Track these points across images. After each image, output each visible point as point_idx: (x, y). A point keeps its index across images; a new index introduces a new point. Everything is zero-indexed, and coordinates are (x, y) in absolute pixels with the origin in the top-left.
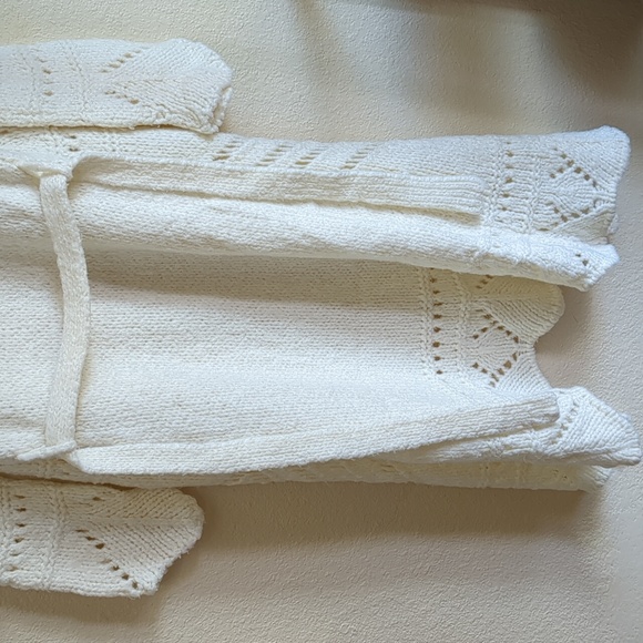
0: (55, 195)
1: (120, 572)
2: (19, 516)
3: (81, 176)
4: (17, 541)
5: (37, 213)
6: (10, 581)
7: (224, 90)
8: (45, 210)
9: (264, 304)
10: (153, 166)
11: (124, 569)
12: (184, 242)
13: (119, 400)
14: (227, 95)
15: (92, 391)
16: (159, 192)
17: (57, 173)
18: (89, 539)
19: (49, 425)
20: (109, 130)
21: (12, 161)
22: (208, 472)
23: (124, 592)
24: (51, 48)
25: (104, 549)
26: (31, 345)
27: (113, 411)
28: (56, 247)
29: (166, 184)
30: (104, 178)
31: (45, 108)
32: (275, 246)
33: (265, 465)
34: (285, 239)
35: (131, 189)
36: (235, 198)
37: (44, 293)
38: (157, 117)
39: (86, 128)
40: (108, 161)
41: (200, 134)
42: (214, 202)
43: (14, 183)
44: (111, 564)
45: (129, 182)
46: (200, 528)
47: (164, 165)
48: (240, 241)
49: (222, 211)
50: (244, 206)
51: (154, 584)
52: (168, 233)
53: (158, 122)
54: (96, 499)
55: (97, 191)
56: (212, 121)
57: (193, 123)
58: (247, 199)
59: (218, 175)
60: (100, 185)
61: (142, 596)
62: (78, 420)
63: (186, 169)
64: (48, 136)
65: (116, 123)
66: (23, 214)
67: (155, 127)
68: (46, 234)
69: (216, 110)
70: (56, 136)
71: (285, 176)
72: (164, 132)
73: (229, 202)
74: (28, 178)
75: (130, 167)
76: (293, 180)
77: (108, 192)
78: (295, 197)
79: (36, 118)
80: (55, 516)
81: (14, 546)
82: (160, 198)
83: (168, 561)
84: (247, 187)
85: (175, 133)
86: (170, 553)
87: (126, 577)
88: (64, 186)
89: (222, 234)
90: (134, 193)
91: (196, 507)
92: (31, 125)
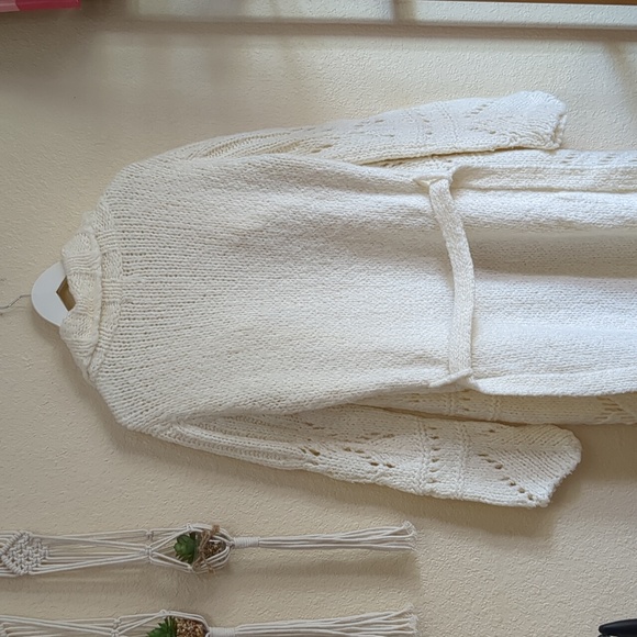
0: (441, 194)
1: (517, 487)
2: (433, 442)
3: (458, 182)
4: (434, 461)
5: (429, 211)
6: (432, 491)
7: (561, 116)
8: (435, 207)
9: (612, 280)
10: (512, 170)
11: (520, 484)
12: (541, 225)
13: (503, 343)
14: (564, 120)
15: (481, 338)
16: (518, 190)
17: (441, 178)
18: (490, 461)
19: (451, 359)
20: (475, 153)
21: (409, 176)
22: (580, 394)
23: (522, 502)
24: (428, 108)
25: (503, 469)
26: (432, 311)
27: (499, 351)
28: (444, 234)
29: (523, 183)
30: (475, 183)
31: (428, 142)
32: (616, 224)
33: (628, 388)
34: (623, 217)
35: (496, 189)
36: (578, 190)
37: (437, 277)
38: (511, 141)
39: (459, 154)
40: (477, 169)
41: (545, 151)
42: (562, 194)
43: (410, 193)
44: (509, 481)
45: (494, 184)
46: (579, 454)
47: (519, 169)
48: (585, 221)
49: (569, 200)
50: (585, 195)
51: (546, 497)
52: (527, 219)
53: (512, 145)
54: (491, 431)
55: (471, 193)
56: (553, 139)
57: (539, 143)
58: (588, 191)
59: (562, 174)
60: (473, 189)
61: (538, 507)
62: (473, 359)
63: (537, 171)
64: (431, 162)
65: (480, 147)
66: (419, 213)
67: (510, 149)
68: (437, 227)
69: (556, 130)
70: (437, 161)
71: (617, 170)
72: (517, 152)
73: (574, 194)
74: (420, 188)
75: (494, 173)
76: (623, 173)
77: (479, 193)
78: (627, 187)
79: (422, 149)
80: (461, 442)
81: (432, 464)
82: (520, 194)
83: (556, 480)
84: (588, 181)
85: (525, 152)
86: (556, 474)
87: (522, 491)
88: (447, 186)
89: (571, 216)
90: (499, 193)
91: (574, 438)
92: (418, 155)
